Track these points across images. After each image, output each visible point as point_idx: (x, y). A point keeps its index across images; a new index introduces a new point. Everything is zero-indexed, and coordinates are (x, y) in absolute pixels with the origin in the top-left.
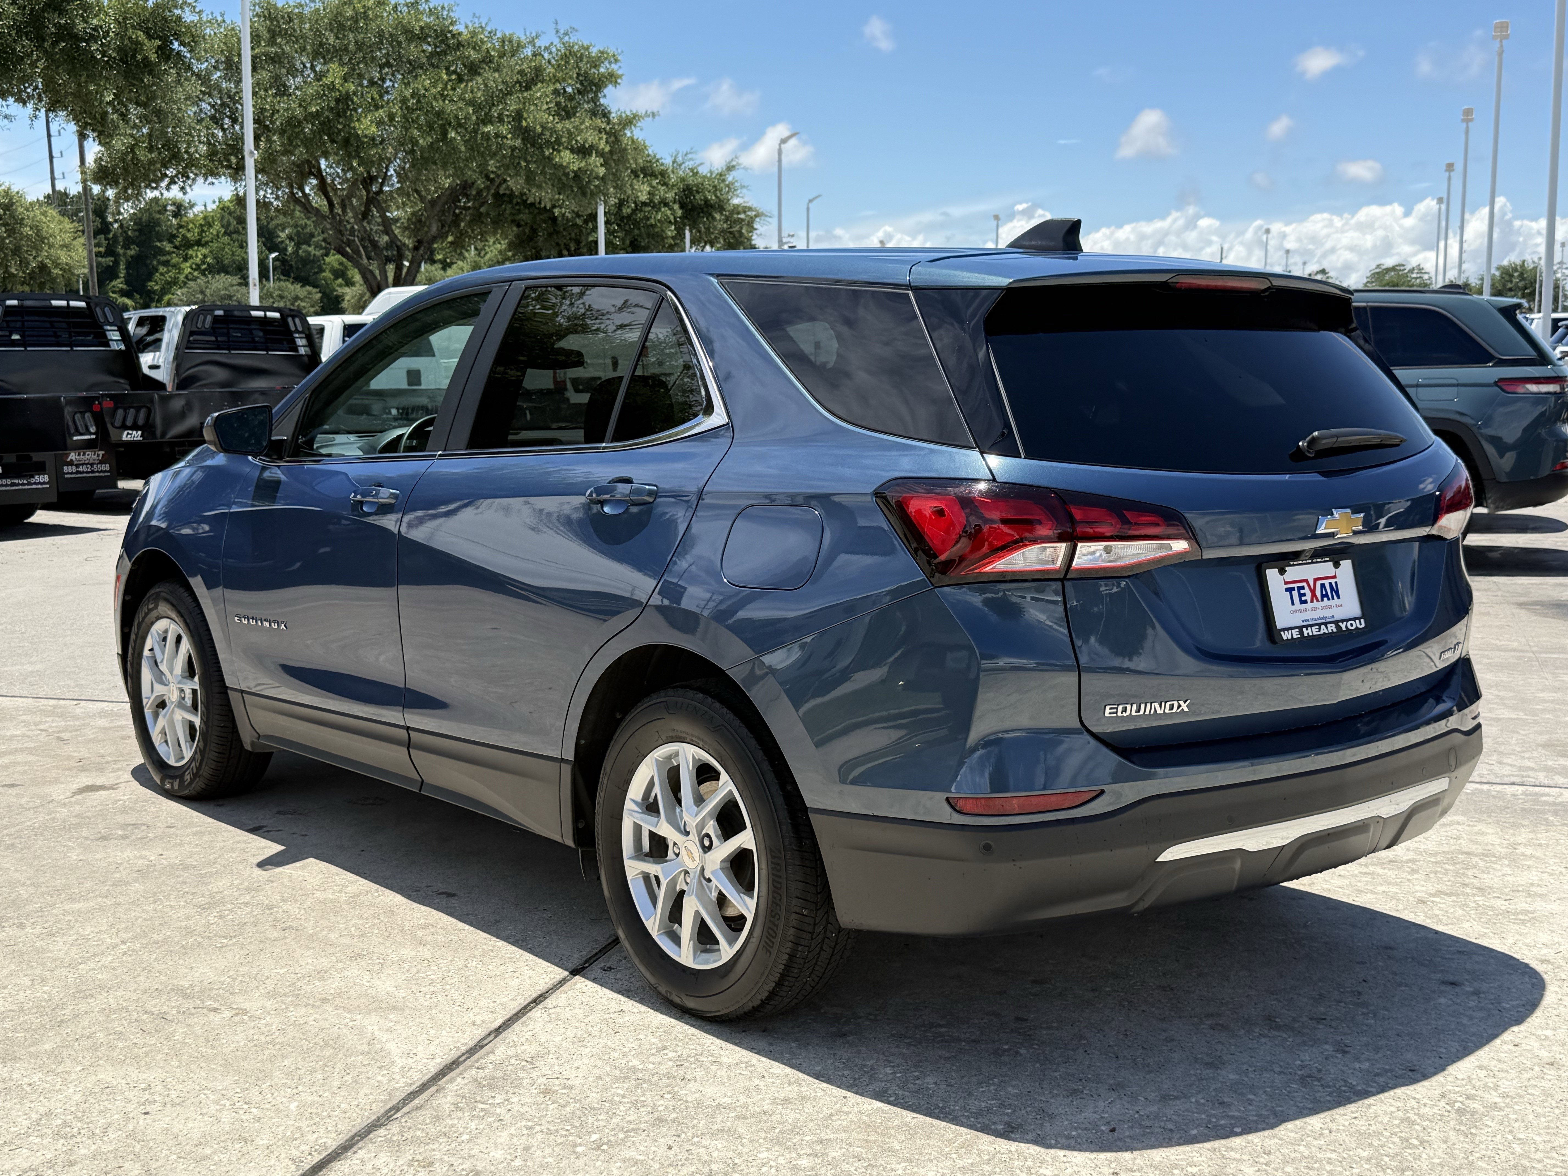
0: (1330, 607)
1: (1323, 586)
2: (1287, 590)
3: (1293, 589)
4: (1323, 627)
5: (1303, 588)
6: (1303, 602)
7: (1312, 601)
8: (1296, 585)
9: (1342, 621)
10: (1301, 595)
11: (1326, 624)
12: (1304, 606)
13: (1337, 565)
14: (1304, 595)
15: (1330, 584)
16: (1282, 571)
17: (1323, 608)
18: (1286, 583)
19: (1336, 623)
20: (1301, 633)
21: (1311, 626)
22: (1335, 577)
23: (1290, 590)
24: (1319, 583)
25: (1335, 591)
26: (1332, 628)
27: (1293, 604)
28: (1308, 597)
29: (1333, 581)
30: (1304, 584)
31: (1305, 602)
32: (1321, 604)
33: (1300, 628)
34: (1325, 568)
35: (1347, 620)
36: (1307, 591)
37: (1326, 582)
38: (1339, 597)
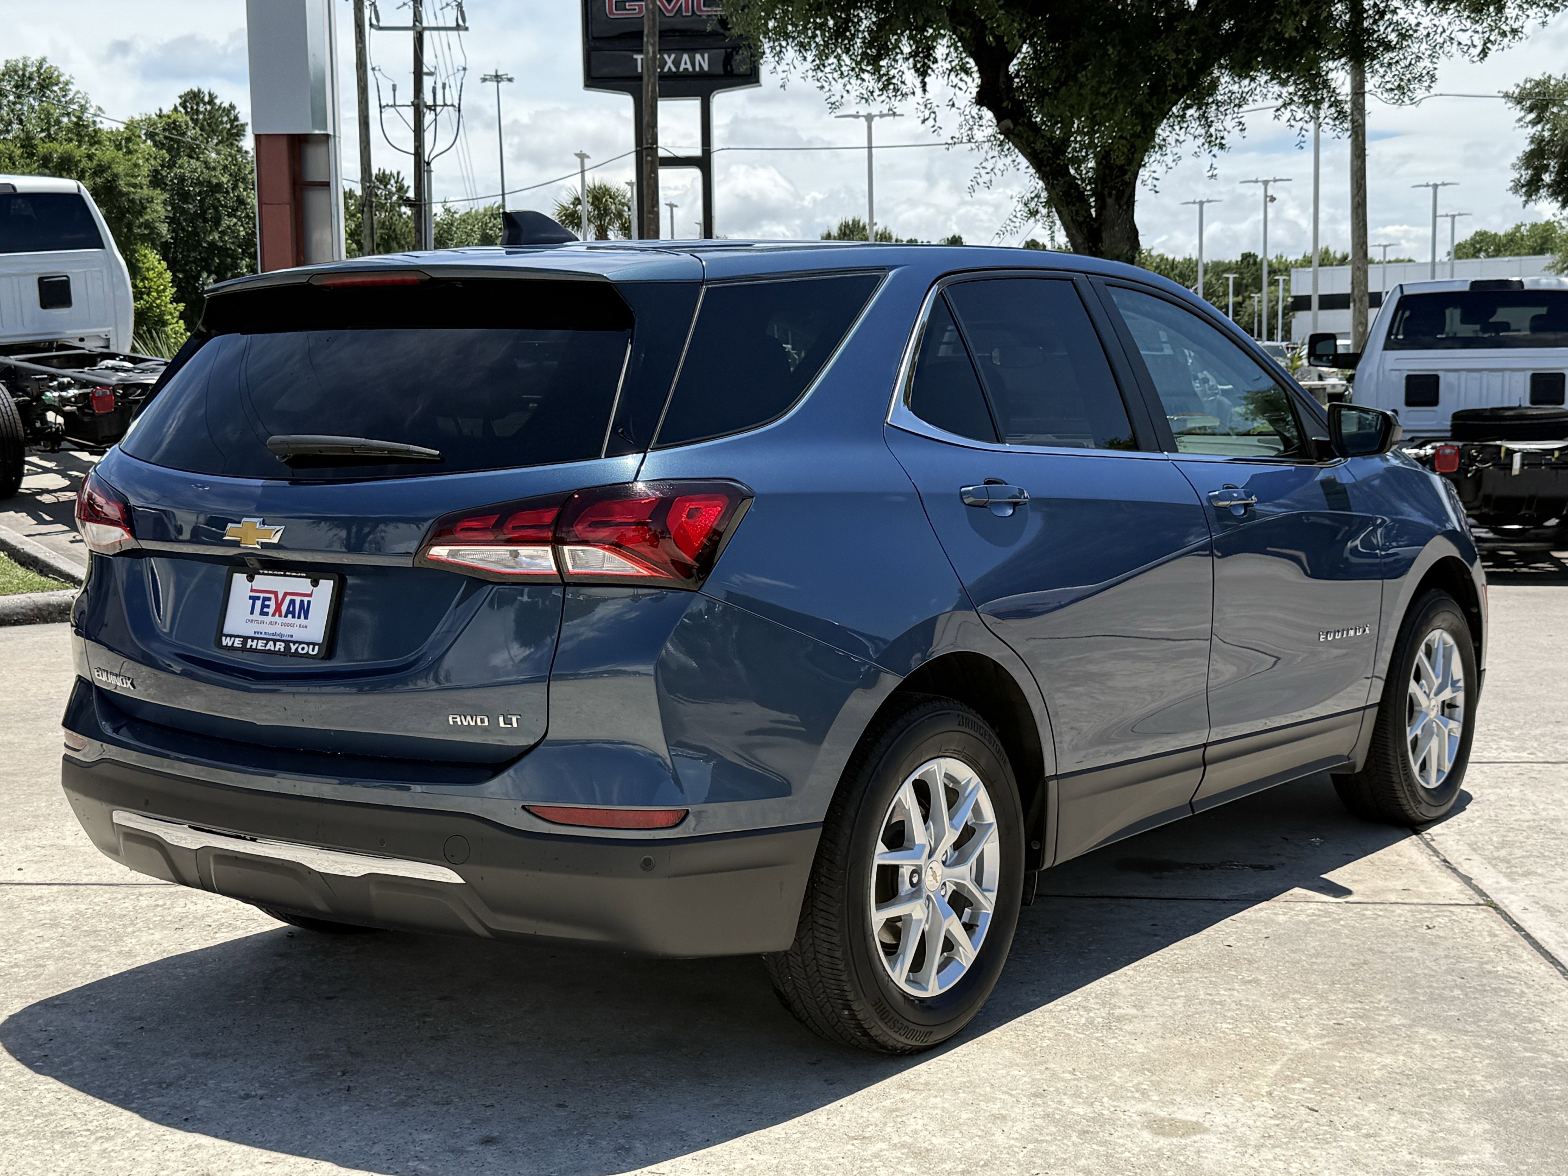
0: (292, 625)
1: (292, 602)
2: (251, 597)
3: (258, 598)
4: (271, 643)
5: (269, 599)
6: (262, 613)
7: (273, 615)
8: (262, 595)
9: (294, 643)
10: (264, 606)
11: (275, 641)
12: (263, 618)
13: (315, 583)
14: (268, 606)
15: (302, 602)
16: (251, 578)
17: (283, 624)
18: (252, 591)
19: (287, 642)
20: (244, 643)
21: (258, 639)
22: (310, 595)
23: (254, 599)
24: (289, 598)
25: (305, 611)
26: (280, 646)
27: (252, 613)
28: (271, 610)
29: (306, 599)
30: (272, 596)
31: (267, 614)
32: (283, 620)
33: (245, 639)
34: (300, 584)
35: (300, 643)
36: (272, 604)
37: (298, 599)
38: (306, 618)
